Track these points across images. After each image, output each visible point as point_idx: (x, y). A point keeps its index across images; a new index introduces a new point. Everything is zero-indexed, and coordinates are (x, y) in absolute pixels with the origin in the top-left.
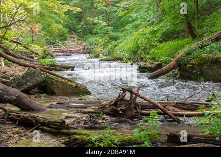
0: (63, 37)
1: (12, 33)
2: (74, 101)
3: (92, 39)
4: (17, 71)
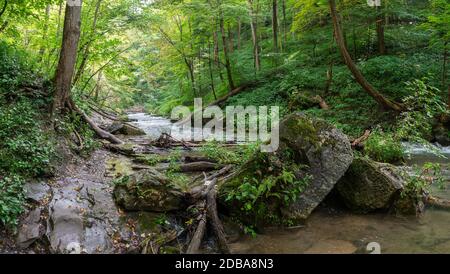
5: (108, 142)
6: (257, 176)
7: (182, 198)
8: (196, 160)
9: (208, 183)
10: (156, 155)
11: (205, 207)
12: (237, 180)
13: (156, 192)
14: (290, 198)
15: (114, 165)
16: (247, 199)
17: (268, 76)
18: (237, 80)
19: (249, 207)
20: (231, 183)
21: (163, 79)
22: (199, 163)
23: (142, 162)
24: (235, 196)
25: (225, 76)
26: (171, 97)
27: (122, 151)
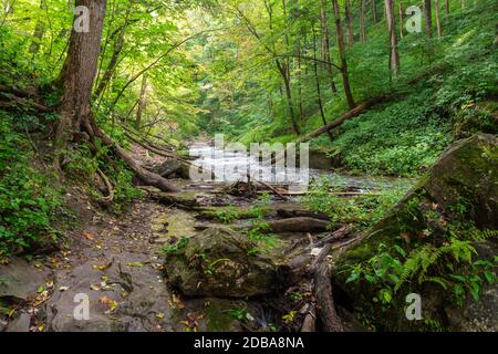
0: (195, 134)
1: (155, 130)
2: (204, 184)
4: (159, 160)
5: (157, 190)
6: (401, 242)
7: (273, 273)
8: (294, 214)
9: (316, 251)
10: (233, 208)
11: (314, 291)
12: (366, 248)
13: (232, 264)
15: (166, 225)
16: (385, 283)
17: (414, 82)
18: (358, 92)
19: (387, 297)
20: (356, 252)
21: (243, 95)
22: (301, 219)
23: (210, 218)
24: (362, 275)
25: (340, 87)
26: (254, 122)
27: (179, 202)
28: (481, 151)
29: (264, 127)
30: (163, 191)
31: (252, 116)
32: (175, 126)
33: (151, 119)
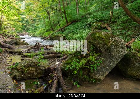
0: (21, 31)
1: (7, 30)
2: (25, 46)
3: (29, 31)
4: (9, 40)
5: (8, 49)
6: (78, 58)
7: (45, 70)
8: (52, 53)
9: (58, 63)
10: (33, 53)
11: (57, 73)
12: (70, 61)
13: (33, 69)
14: (94, 68)
15: (12, 59)
16: (75, 69)
18: (69, 19)
19: (75, 72)
20: (67, 62)
22: (54, 54)
23: (26, 56)
24: (69, 68)
25: (64, 18)
26: (40, 27)
27: (16, 52)
28: (96, 34)
29: (43, 29)
30: (10, 49)
31: (39, 26)
32: (14, 29)
33: (6, 27)
